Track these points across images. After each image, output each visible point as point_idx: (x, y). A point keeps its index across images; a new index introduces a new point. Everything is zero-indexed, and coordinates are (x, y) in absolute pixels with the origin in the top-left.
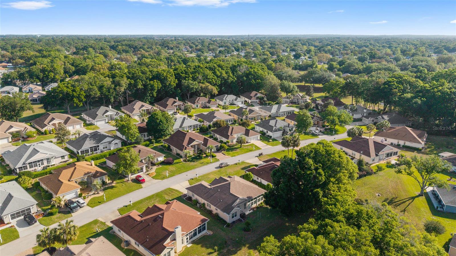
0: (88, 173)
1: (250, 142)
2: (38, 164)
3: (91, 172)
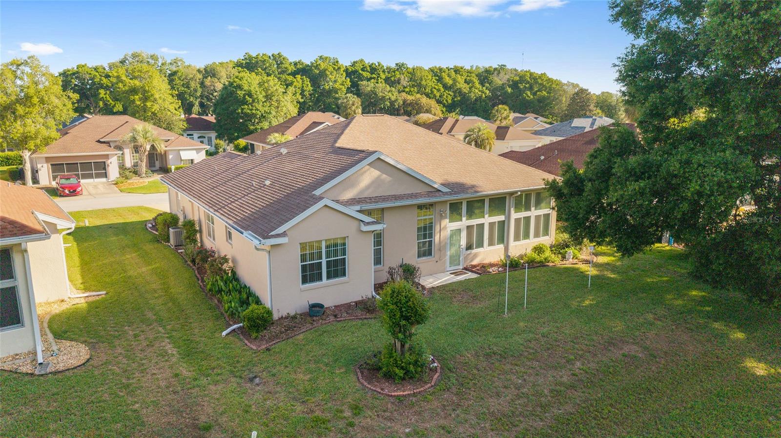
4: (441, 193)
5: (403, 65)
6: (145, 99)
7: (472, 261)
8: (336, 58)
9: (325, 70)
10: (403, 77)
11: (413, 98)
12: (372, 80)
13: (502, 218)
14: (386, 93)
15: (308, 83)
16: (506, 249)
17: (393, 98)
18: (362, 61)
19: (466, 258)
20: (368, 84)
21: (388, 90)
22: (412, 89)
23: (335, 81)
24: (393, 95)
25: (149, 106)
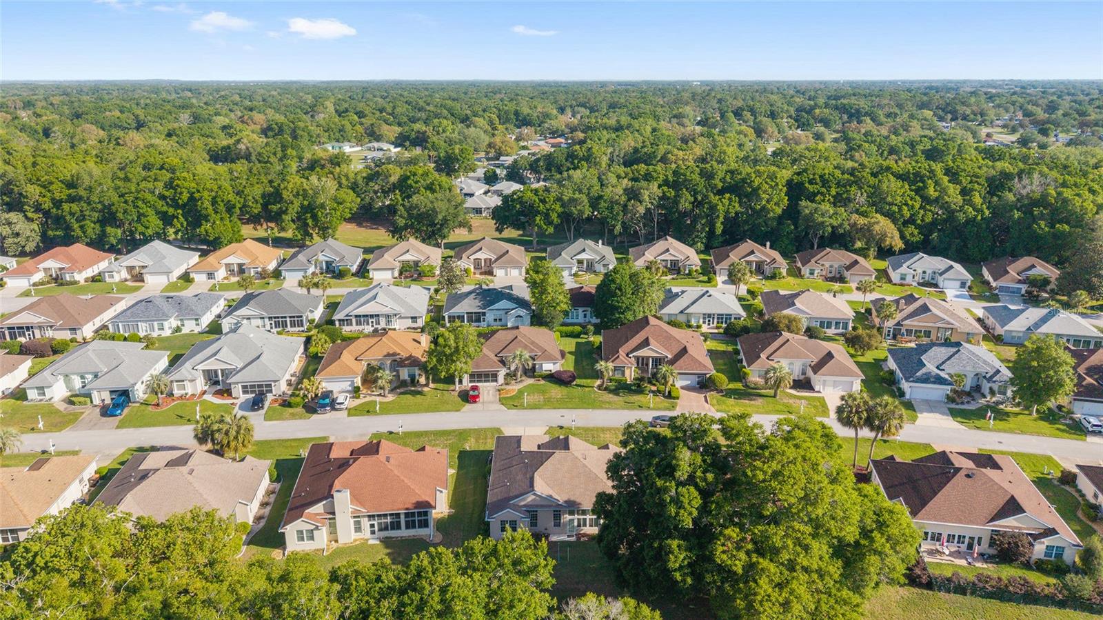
0: (394, 354)
1: (819, 392)
2: (370, 321)
3: (399, 354)
4: (562, 505)
7: (580, 532)
10: (860, 193)
11: (866, 222)
12: (818, 197)
19: (577, 531)
22: (868, 209)
24: (837, 219)
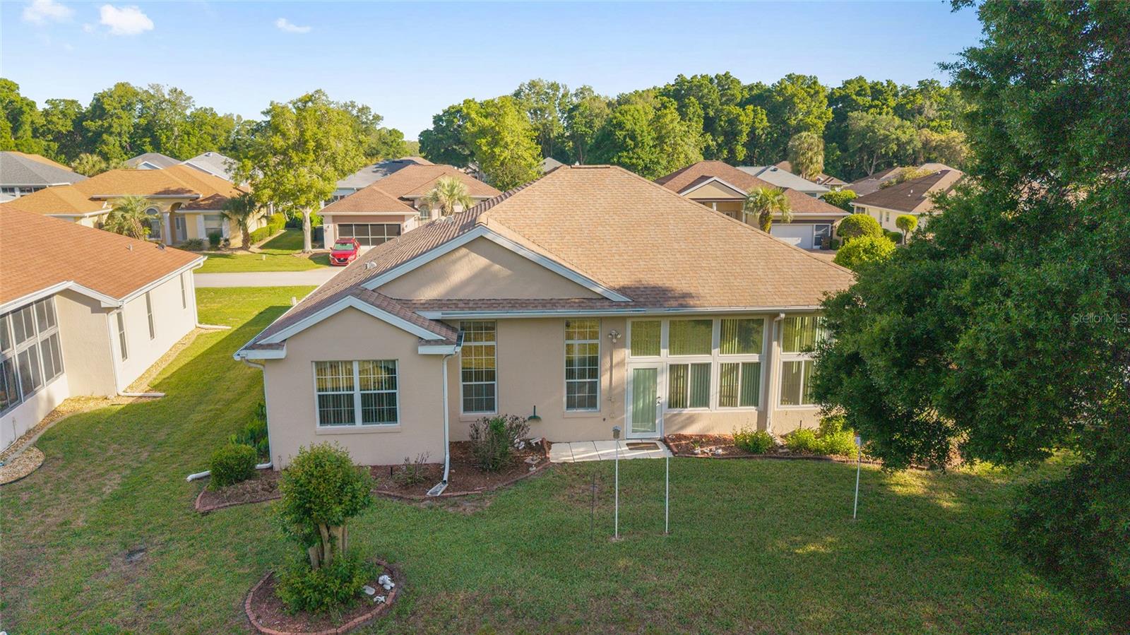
4: (607, 303)
5: (931, 82)
6: (495, 143)
7: (682, 427)
8: (815, 77)
9: (794, 95)
10: (928, 103)
11: (943, 137)
12: (872, 110)
13: (753, 358)
14: (892, 129)
15: (764, 116)
16: (763, 418)
17: (904, 138)
18: (861, 79)
19: (668, 422)
20: (862, 115)
21: (896, 125)
22: (943, 123)
23: (808, 113)
24: (905, 133)
25: (497, 153)
